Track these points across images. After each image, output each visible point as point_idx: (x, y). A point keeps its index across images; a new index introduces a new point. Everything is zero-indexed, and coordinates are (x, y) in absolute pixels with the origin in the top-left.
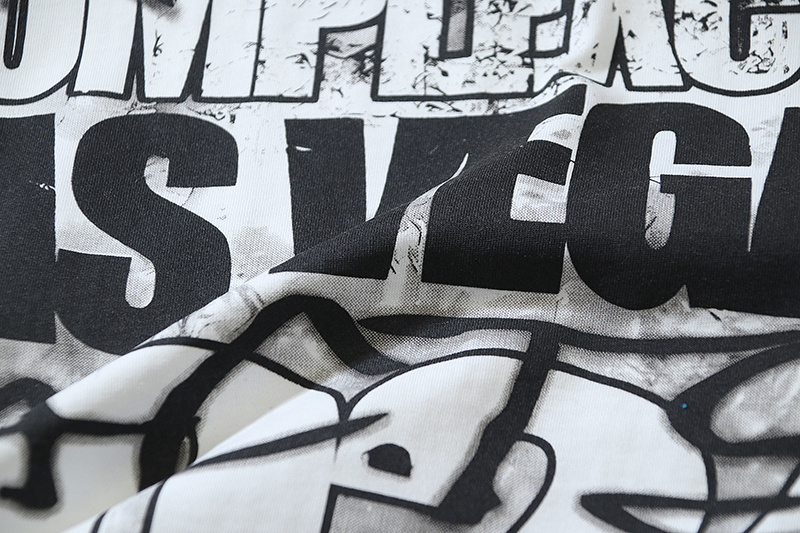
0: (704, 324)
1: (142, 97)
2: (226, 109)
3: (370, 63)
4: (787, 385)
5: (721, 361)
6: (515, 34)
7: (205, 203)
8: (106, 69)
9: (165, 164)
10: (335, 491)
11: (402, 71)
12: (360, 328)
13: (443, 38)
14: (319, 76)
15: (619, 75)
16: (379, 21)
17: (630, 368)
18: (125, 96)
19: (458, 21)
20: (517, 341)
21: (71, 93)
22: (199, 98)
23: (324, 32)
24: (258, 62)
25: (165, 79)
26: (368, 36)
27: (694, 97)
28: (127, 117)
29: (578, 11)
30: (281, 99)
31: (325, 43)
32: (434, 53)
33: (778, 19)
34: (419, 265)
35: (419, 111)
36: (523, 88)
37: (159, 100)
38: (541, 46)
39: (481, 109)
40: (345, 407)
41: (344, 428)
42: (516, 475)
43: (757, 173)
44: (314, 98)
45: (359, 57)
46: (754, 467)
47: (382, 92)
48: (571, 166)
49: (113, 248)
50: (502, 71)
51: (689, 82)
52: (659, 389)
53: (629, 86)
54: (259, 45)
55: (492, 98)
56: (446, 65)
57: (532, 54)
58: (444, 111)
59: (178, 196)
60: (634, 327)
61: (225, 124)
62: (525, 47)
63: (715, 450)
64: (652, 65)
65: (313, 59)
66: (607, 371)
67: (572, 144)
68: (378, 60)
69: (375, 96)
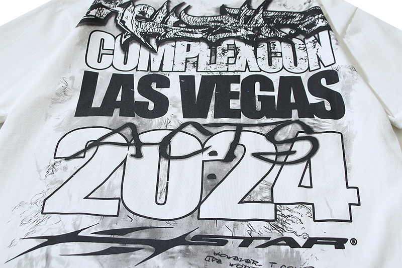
0: (270, 121)
1: (151, 71)
2: (167, 73)
3: (196, 65)
4: (288, 129)
5: (275, 126)
6: (225, 60)
7: (163, 91)
8: (143, 66)
9: (156, 84)
10: (203, 161)
11: (202, 66)
12: (203, 126)
13: (210, 60)
14: (186, 67)
15: (247, 68)
16: (198, 57)
17: (257, 129)
18: (148, 71)
19: (213, 58)
20: (234, 128)
21: (137, 70)
22: (162, 71)
23: (186, 58)
24: (173, 64)
25: (155, 67)
26: (195, 59)
27: (262, 73)
28: (148, 75)
29: (238, 58)
30: (178, 71)
31: (187, 61)
32: (209, 63)
33: (277, 58)
34: (213, 116)
35: (206, 74)
36: (226, 70)
37: (154, 71)
38: (229, 62)
39: (218, 74)
40: (203, 145)
41: (203, 150)
42: (238, 151)
43: (275, 94)
44: (185, 71)
45: (194, 63)
46: (284, 145)
47: (198, 70)
48: (240, 95)
49: (146, 100)
50: (222, 67)
51: (261, 70)
52: (263, 133)
53: (249, 71)
54: (174, 61)
55: (220, 72)
56: (211, 65)
57: (228, 64)
58: (211, 74)
59: (158, 90)
60: (256, 122)
61: (167, 76)
62: (227, 62)
63: (276, 143)
64: (254, 66)
65: (184, 64)
66: (253, 130)
67: (239, 90)
68: (197, 64)
69: (197, 71)
